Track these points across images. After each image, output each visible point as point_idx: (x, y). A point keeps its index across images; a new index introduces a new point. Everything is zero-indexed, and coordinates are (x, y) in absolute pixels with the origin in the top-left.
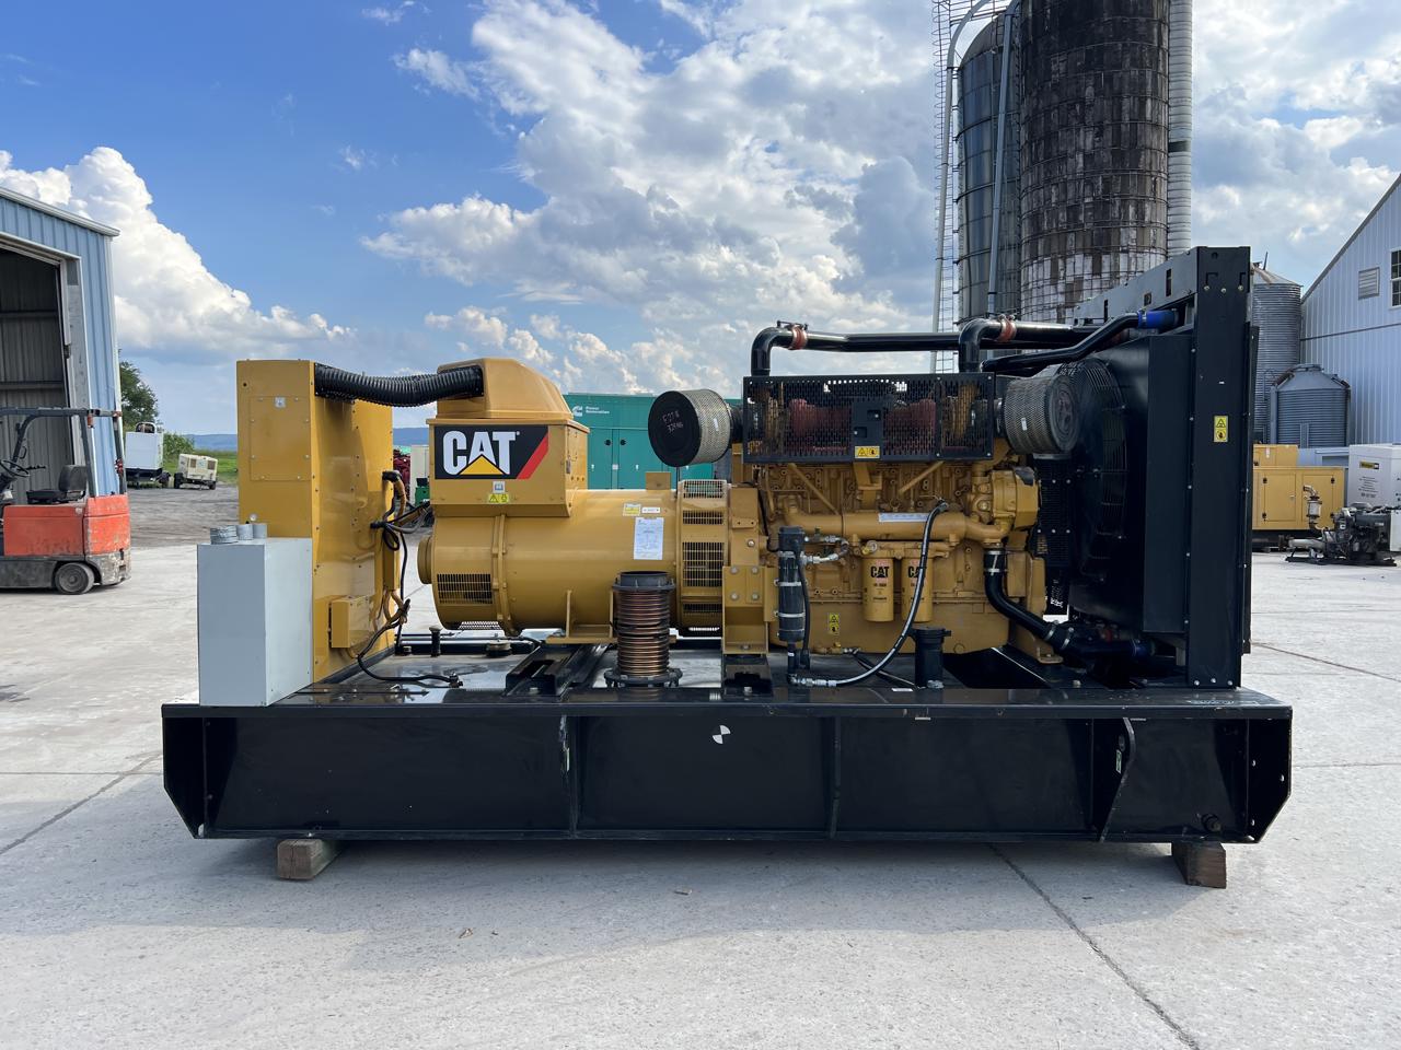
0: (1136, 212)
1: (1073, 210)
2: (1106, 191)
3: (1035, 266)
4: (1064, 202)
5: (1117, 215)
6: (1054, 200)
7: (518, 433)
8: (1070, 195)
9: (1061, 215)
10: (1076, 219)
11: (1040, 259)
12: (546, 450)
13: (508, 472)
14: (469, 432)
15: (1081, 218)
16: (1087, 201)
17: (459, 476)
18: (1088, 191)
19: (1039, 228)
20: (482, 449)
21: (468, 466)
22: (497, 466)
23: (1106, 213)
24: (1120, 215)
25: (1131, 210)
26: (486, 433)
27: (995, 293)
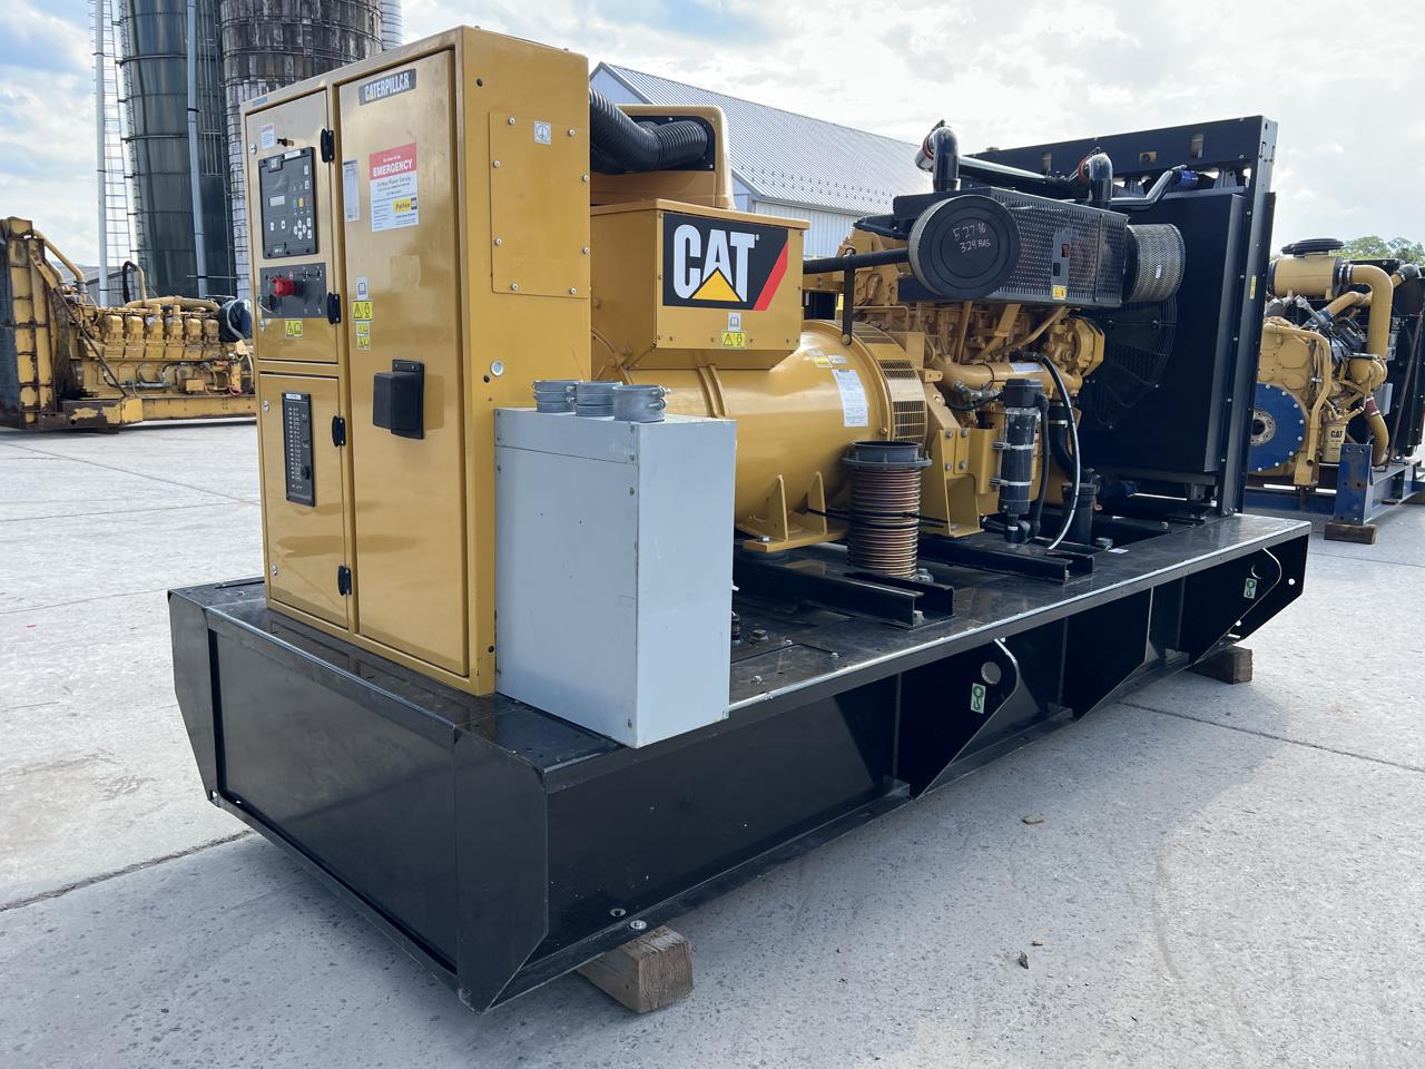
0: (357, 47)
1: (290, 29)
2: (325, 15)
3: (246, 86)
4: (279, 17)
5: (338, 47)
6: (266, 12)
7: (758, 237)
8: (286, 11)
9: (275, 32)
10: (293, 40)
11: (252, 79)
12: (784, 268)
13: (745, 300)
14: (705, 226)
15: (300, 40)
16: (305, 22)
17: (691, 302)
18: (305, 12)
19: (249, 42)
20: (718, 260)
21: (702, 284)
22: (733, 288)
23: (326, 41)
24: (341, 46)
25: (352, 44)
26: (723, 233)
27: (196, 111)
